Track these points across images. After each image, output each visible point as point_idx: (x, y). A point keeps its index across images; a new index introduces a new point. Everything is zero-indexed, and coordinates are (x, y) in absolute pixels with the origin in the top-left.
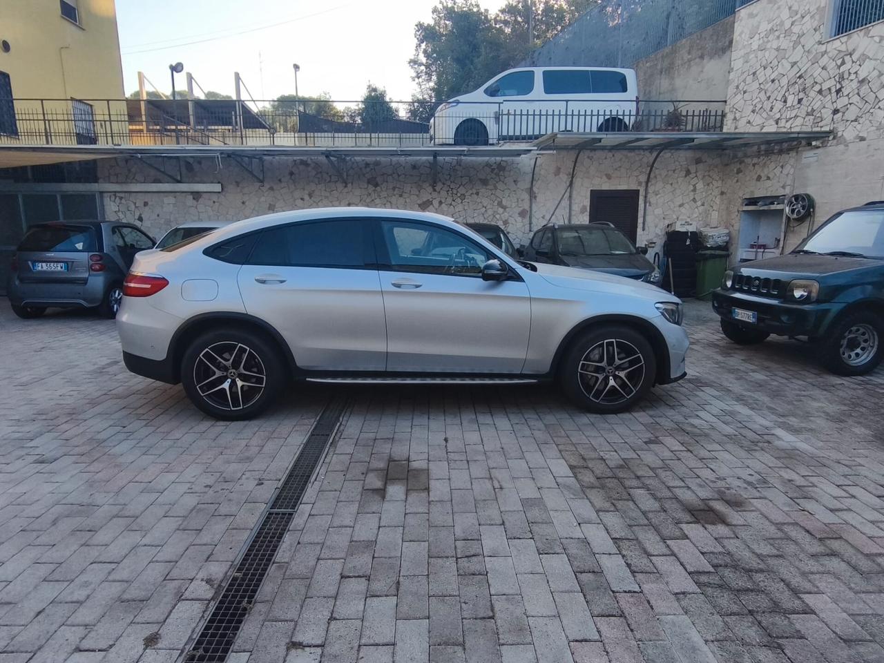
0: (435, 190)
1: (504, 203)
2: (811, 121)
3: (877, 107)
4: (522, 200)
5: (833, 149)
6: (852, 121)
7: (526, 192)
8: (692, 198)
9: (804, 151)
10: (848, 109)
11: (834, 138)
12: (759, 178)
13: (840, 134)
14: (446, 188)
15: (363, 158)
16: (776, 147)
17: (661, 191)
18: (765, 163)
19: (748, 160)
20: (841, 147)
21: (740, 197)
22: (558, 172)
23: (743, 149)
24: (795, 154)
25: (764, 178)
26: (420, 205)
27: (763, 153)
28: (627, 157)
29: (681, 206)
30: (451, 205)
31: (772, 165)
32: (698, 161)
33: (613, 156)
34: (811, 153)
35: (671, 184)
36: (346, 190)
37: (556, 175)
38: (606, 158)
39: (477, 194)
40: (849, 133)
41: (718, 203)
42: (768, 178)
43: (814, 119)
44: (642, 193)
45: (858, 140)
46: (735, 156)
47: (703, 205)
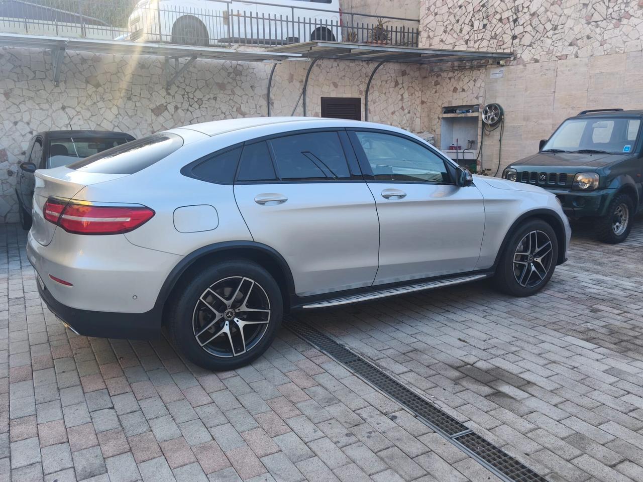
0: (169, 94)
1: (243, 109)
2: (495, 43)
3: (546, 36)
4: (260, 107)
5: (515, 69)
6: (528, 46)
7: (264, 98)
8: (400, 107)
9: (491, 68)
10: (523, 36)
11: (515, 59)
12: (455, 90)
13: (519, 56)
14: (181, 92)
15: (78, 52)
16: (467, 64)
17: (377, 100)
18: (459, 77)
19: (444, 75)
20: (521, 66)
21: (440, 106)
22: (291, 79)
23: (438, 64)
24: (484, 70)
25: (459, 90)
26: (152, 111)
27: (457, 68)
28: (349, 66)
29: (393, 113)
30: (188, 110)
31: (466, 80)
32: (404, 73)
33: (338, 65)
34: (497, 70)
35: (385, 94)
36: (57, 90)
37: (290, 82)
38: (332, 67)
39: (215, 99)
40: (526, 56)
41: (420, 111)
42: (463, 90)
43: (497, 43)
44: (363, 101)
45: (533, 62)
46: (432, 71)
47: (409, 113)
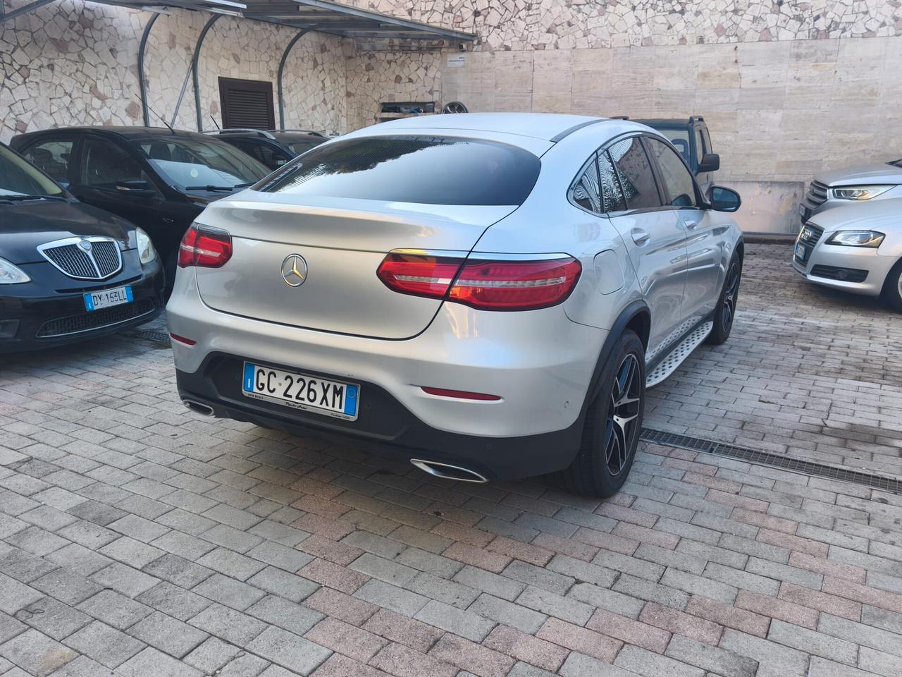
1: (101, 88)
2: (451, 19)
3: (517, 16)
4: (128, 86)
5: (478, 56)
6: (495, 27)
7: (133, 72)
8: (322, 99)
9: (448, 52)
10: (489, 13)
11: (479, 43)
12: (398, 79)
13: (484, 39)
16: (413, 44)
17: (293, 86)
18: (404, 61)
19: (381, 56)
20: (487, 54)
21: (375, 101)
22: (172, 43)
23: (369, 39)
24: (439, 55)
25: (405, 80)
27: (397, 48)
28: (252, 30)
29: (314, 108)
31: (414, 66)
32: (323, 49)
33: (238, 26)
34: (457, 57)
35: (302, 78)
37: (171, 48)
38: (230, 29)
40: (494, 40)
41: (345, 107)
42: (411, 81)
43: (454, 18)
44: (275, 88)
45: (503, 49)
46: (360, 48)
47: (333, 109)
